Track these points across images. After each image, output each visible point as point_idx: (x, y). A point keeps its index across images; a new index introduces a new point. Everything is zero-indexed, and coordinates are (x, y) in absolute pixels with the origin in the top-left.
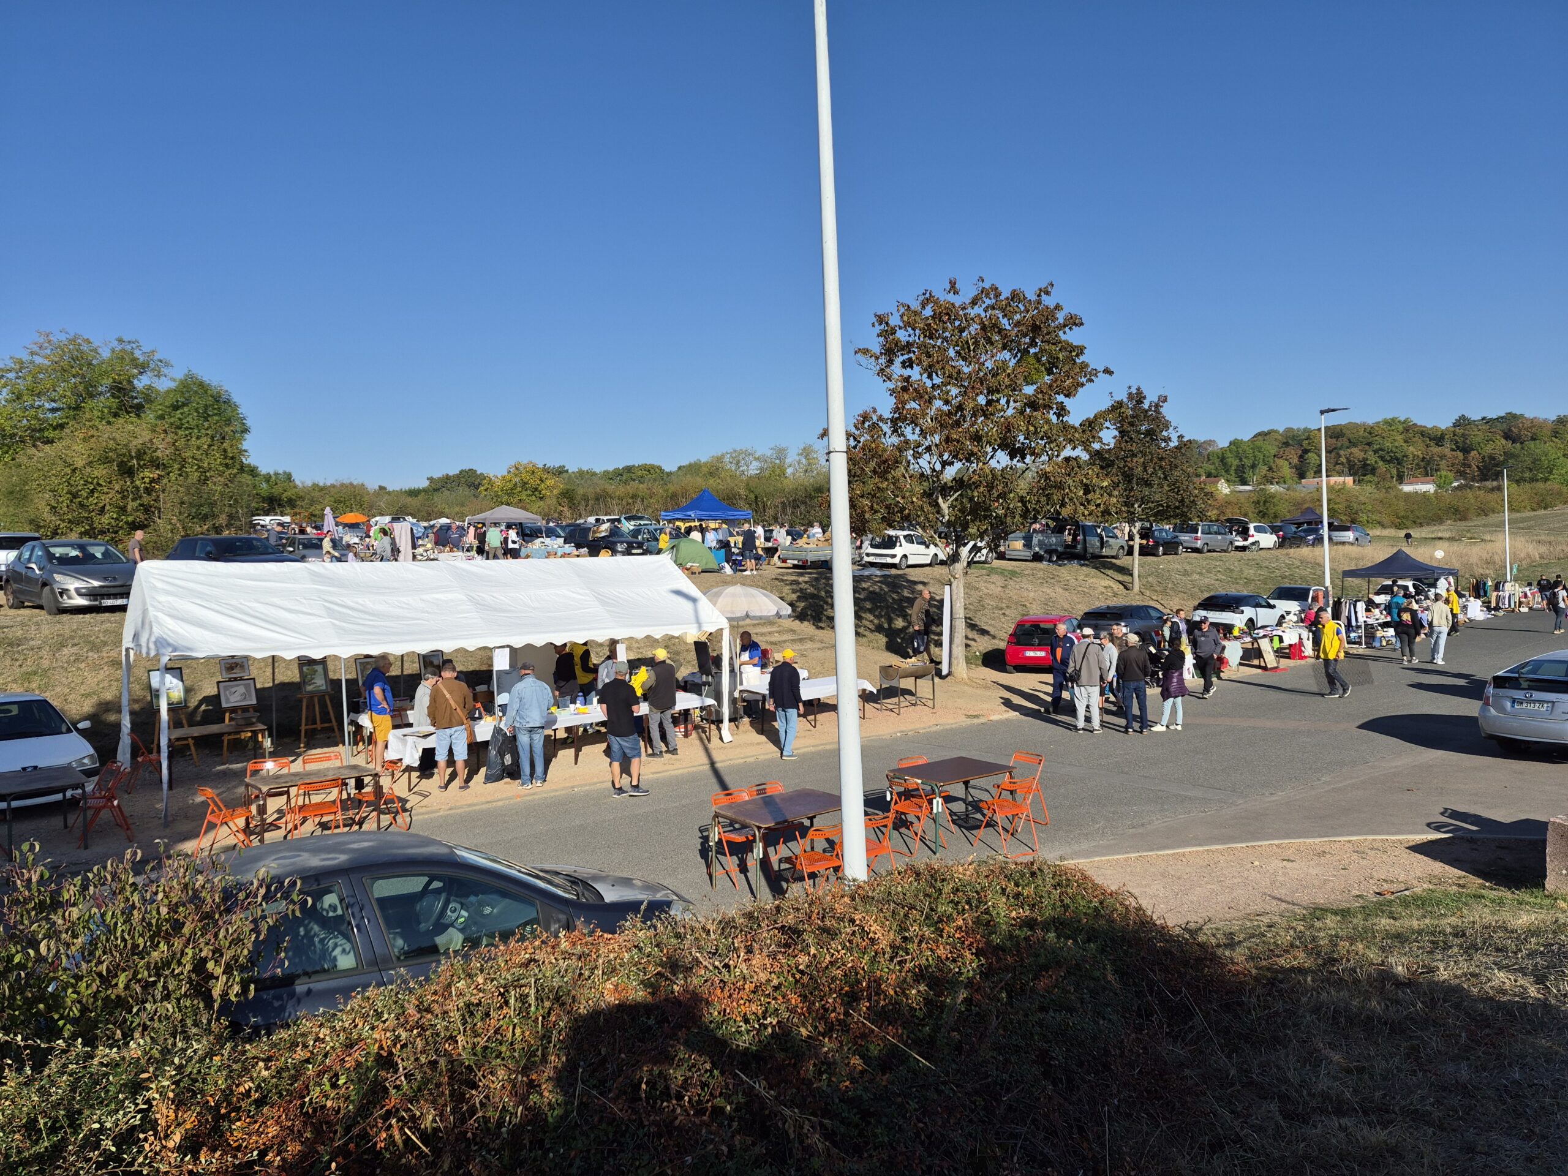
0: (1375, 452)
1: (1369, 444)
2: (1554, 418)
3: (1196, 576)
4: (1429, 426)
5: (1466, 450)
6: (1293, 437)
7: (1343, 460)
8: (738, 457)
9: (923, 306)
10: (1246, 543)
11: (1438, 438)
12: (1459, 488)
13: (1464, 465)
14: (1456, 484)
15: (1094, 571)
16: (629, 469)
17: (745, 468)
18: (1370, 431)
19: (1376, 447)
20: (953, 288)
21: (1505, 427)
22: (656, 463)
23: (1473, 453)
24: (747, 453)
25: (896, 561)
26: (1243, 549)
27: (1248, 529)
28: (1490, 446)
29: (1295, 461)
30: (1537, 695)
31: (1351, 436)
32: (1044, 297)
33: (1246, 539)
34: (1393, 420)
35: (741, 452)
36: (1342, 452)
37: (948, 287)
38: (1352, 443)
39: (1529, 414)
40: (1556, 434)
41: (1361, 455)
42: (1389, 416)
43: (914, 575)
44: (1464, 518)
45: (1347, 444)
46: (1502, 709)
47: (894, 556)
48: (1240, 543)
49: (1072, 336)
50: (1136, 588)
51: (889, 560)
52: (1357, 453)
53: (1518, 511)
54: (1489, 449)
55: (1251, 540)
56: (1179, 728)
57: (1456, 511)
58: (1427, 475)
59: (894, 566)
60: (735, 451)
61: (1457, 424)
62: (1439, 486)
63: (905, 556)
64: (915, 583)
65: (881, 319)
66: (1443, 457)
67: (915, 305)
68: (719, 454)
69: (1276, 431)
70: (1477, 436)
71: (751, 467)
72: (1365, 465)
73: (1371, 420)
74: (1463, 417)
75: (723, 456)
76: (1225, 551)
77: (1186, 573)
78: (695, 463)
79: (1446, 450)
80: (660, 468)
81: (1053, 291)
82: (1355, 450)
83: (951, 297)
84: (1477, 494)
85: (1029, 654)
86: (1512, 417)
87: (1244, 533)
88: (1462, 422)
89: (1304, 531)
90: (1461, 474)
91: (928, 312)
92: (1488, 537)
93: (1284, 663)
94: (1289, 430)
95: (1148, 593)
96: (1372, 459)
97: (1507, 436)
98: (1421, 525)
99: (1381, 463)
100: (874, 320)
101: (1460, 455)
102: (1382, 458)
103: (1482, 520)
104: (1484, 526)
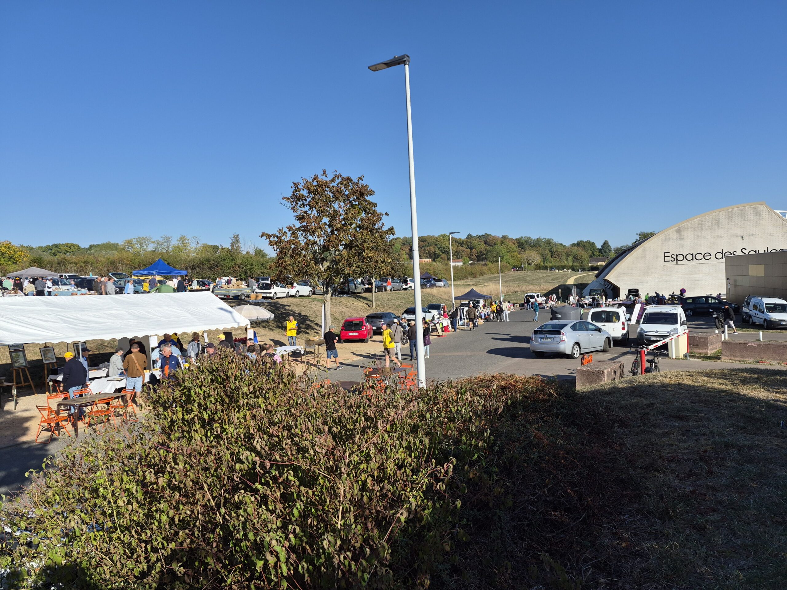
0: (439, 248)
1: (436, 245)
2: (501, 236)
3: (393, 301)
4: (458, 238)
5: (471, 248)
6: (406, 241)
7: (427, 251)
8: (142, 241)
9: (313, 181)
10: (407, 287)
11: (461, 243)
12: (471, 264)
13: (471, 255)
14: (470, 263)
15: (354, 299)
16: (56, 246)
17: (145, 247)
18: (436, 239)
19: (439, 246)
20: (324, 173)
21: (485, 239)
22: (75, 243)
23: (474, 250)
24: (146, 239)
25: (271, 295)
26: (406, 289)
27: (407, 281)
28: (480, 247)
29: (408, 251)
30: (548, 336)
31: (429, 241)
32: (360, 181)
33: (406, 285)
34: (444, 235)
35: (143, 238)
36: (426, 248)
37: (322, 173)
38: (429, 244)
39: (493, 234)
40: (502, 243)
41: (434, 250)
42: (443, 233)
43: (282, 301)
44: (475, 277)
45: (427, 245)
46: (537, 341)
47: (270, 293)
48: (404, 287)
49: (370, 198)
50: (374, 306)
51: (268, 295)
52: (432, 248)
53: (493, 274)
54: (479, 248)
55: (409, 285)
56: (428, 357)
57: (472, 274)
58: (458, 258)
59: (270, 298)
60: (139, 238)
61: (468, 238)
62: (464, 263)
63: (275, 293)
64: (284, 306)
65: (296, 185)
66: (463, 251)
67: (310, 180)
68: (130, 239)
69: (400, 238)
70: (475, 243)
71: (149, 247)
72: (435, 254)
73: (436, 235)
74: (470, 235)
75: (132, 240)
76: (399, 290)
77: (389, 300)
78: (107, 244)
79: (464, 248)
80: (77, 246)
81: (364, 179)
82: (431, 248)
83: (324, 178)
84: (479, 267)
85: (351, 334)
86: (486, 236)
87: (405, 282)
88: (469, 237)
89: (426, 282)
90: (471, 259)
91: (315, 183)
92: (486, 284)
93: (444, 334)
94: (405, 238)
95: (378, 308)
96: (438, 251)
97: (485, 243)
98: (460, 279)
99: (441, 253)
100: (293, 185)
101: (469, 250)
102: (441, 251)
103: (481, 278)
104: (483, 280)
